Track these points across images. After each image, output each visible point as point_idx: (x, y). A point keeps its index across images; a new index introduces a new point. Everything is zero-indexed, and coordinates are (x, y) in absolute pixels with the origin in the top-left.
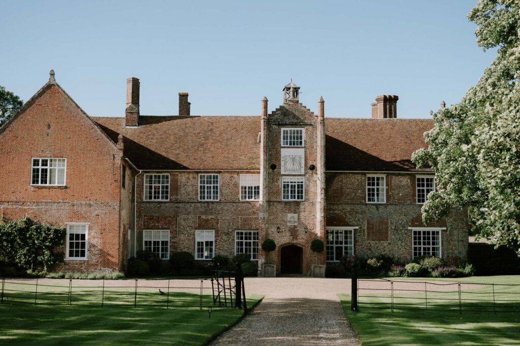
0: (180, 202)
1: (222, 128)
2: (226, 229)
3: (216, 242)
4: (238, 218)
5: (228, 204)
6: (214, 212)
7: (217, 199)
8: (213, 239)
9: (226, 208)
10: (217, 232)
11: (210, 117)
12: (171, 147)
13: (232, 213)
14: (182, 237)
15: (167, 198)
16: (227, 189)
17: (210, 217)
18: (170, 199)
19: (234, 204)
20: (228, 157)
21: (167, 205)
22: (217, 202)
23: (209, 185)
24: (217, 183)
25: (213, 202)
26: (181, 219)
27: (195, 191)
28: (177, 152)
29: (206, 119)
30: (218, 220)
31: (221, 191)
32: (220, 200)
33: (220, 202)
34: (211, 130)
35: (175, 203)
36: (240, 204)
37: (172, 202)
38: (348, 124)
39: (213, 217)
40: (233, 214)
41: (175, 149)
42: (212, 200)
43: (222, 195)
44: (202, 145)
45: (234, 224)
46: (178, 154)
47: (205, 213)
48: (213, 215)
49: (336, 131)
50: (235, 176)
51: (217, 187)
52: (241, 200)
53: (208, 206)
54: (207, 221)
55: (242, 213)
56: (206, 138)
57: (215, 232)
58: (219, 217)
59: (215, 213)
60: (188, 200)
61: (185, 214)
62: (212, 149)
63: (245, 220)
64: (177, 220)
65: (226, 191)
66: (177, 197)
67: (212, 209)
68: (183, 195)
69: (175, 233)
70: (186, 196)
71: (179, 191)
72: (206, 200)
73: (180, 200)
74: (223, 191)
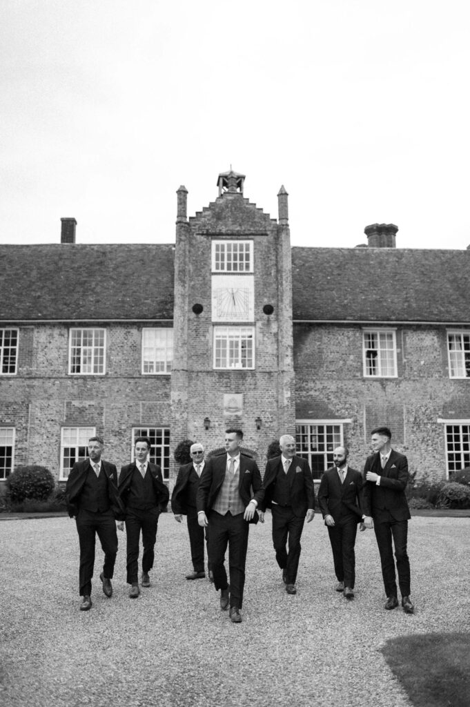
0: (35, 378)
1: (119, 259)
2: (116, 424)
4: (137, 405)
5: (121, 381)
6: (95, 394)
7: (101, 371)
9: (116, 388)
10: (100, 431)
11: (101, 245)
12: (30, 286)
13: (127, 396)
14: (37, 439)
15: (12, 369)
16: (120, 354)
17: (87, 403)
18: (18, 372)
19: (132, 381)
20: (123, 302)
21: (11, 382)
22: (101, 378)
23: (87, 348)
24: (102, 345)
25: (93, 378)
26: (35, 410)
27: (62, 358)
28: (39, 294)
29: (96, 248)
30: (102, 408)
31: (108, 357)
32: (107, 374)
33: (106, 377)
34: (101, 263)
35: (26, 379)
36: (141, 381)
37: (21, 378)
38: (327, 255)
39: (92, 403)
40: (128, 398)
41: (34, 290)
42: (92, 373)
43: (110, 364)
44: (83, 284)
45: (131, 416)
46: (39, 297)
47: (79, 396)
48: (92, 399)
49: (307, 265)
50: (134, 331)
51: (102, 350)
52: (143, 373)
53: (85, 384)
54: (82, 410)
55: (145, 395)
56: (91, 274)
57: (97, 430)
58: (104, 404)
59: (97, 396)
60: (49, 373)
61: (42, 399)
62: (98, 289)
63: (150, 409)
64: (28, 408)
65: (117, 358)
66: (31, 369)
67: (91, 390)
68: (41, 365)
69: (24, 432)
70: (46, 367)
71: (34, 358)
72: (82, 373)
73: (36, 374)
74: (112, 358)
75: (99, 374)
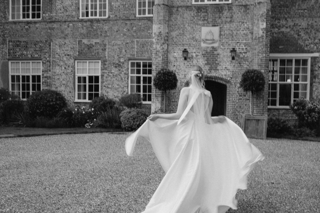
0: (54, 22)
2: (116, 57)
3: (102, 76)
4: (133, 42)
5: (119, 22)
6: (99, 33)
7: (105, 15)
8: (99, 74)
9: (116, 28)
10: (104, 63)
13: (124, 35)
14: (57, 70)
15: (39, 16)
17: (94, 41)
18: (43, 18)
19: (128, 22)
21: (37, 25)
22: (104, 20)
25: (98, 21)
26: (55, 47)
27: (74, 4)
30: (105, 45)
31: (110, 3)
32: (109, 17)
33: (108, 20)
35: (48, 22)
36: (135, 22)
37: (45, 22)
39: (98, 41)
40: (125, 37)
42: (98, 17)
43: (111, 9)
45: (128, 51)
47: (88, 35)
48: (98, 38)
52: (137, 16)
53: (92, 26)
54: (90, 47)
55: (139, 34)
57: (102, 63)
58: (106, 42)
59: (101, 35)
60: (65, 18)
61: (60, 38)
63: (143, 45)
64: (50, 46)
65: (117, 3)
66: (52, 15)
67: (96, 30)
68: (60, 11)
69: (49, 65)
70: (63, 13)
71: (53, 6)
72: (90, 17)
73: (56, 19)
74: (113, 3)
75: (103, 17)
